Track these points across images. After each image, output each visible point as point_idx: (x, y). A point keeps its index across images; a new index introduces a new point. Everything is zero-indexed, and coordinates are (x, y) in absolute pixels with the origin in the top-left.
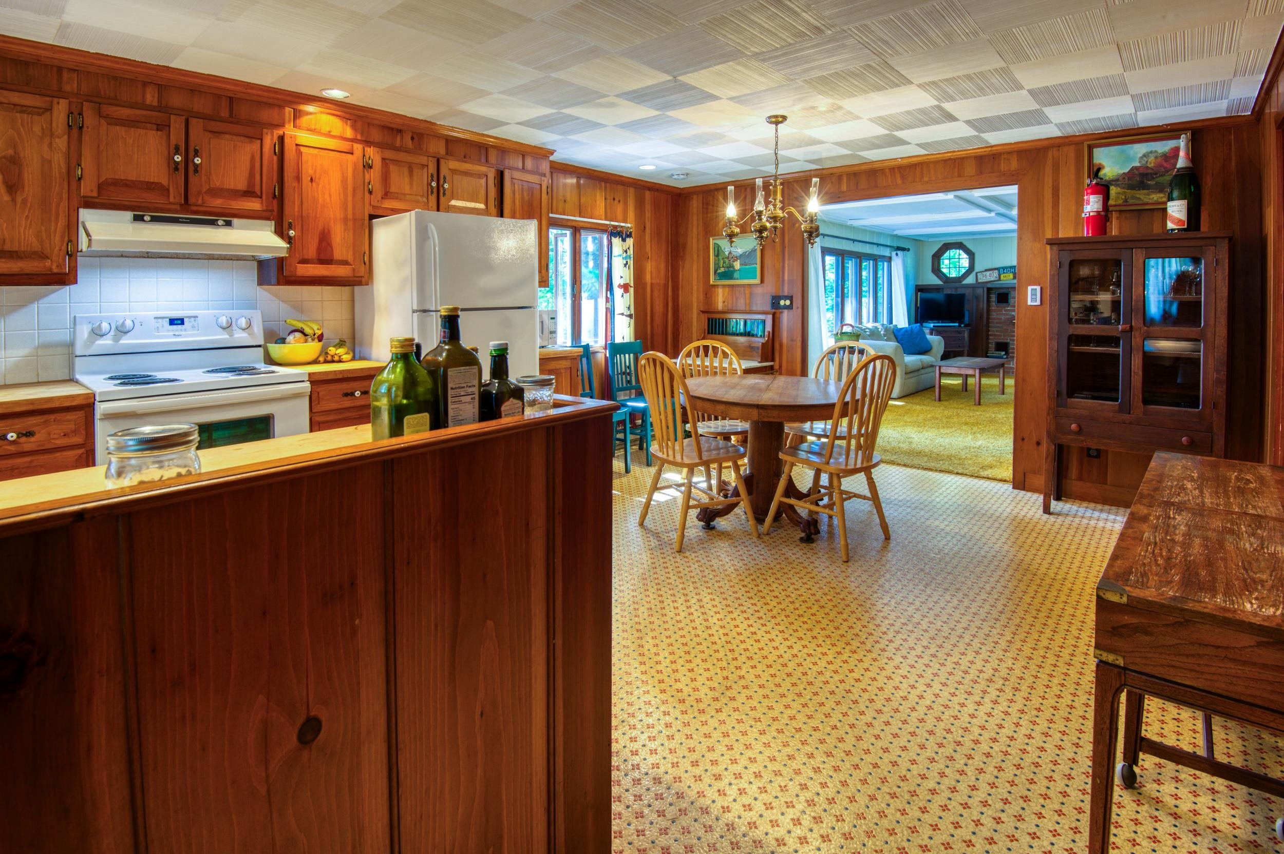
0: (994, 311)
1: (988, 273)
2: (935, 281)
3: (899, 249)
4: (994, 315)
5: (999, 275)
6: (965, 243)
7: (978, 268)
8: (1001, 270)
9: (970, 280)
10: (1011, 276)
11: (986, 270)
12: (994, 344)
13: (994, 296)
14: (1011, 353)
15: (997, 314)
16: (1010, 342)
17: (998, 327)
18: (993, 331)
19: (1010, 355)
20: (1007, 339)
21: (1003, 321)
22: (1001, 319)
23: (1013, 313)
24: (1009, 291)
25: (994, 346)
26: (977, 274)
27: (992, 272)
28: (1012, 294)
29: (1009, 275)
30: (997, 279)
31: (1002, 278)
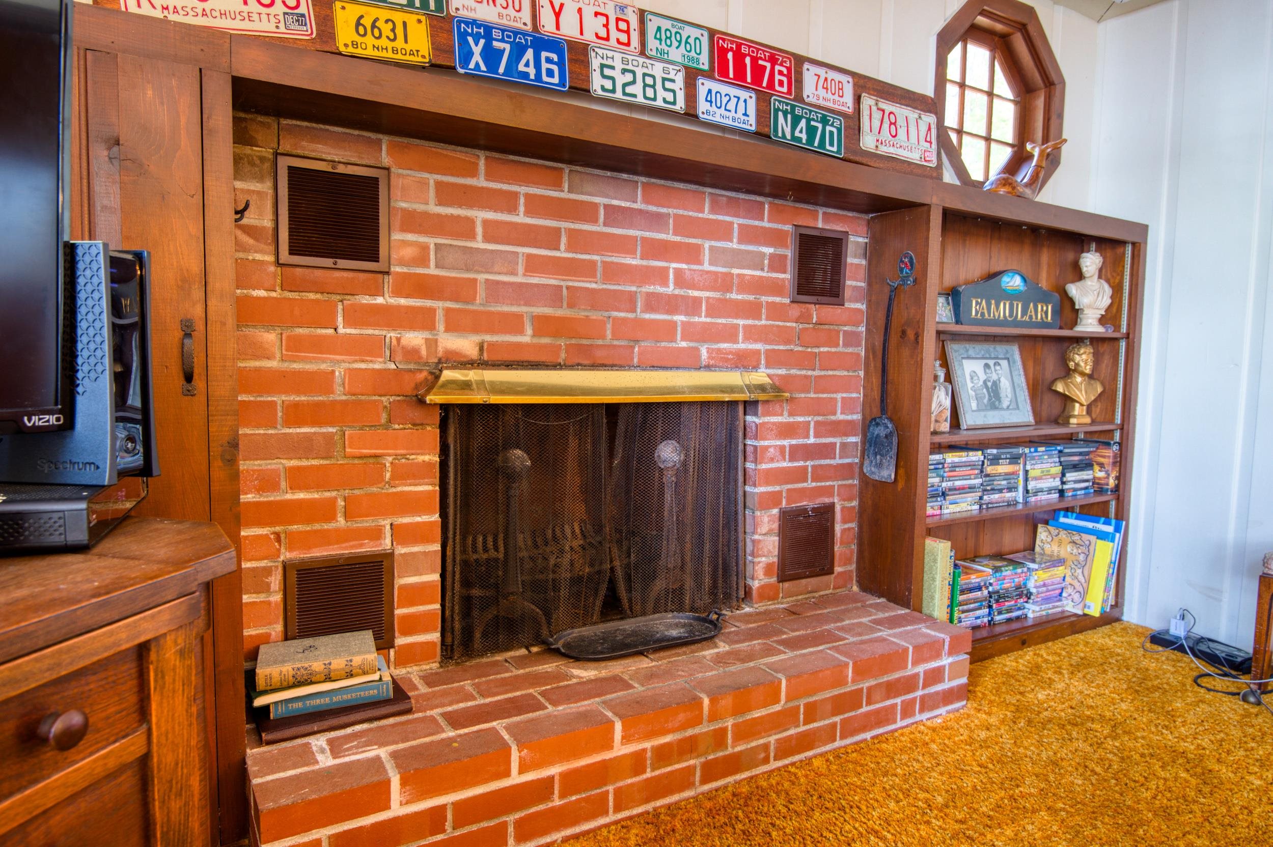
0: (269, 313)
5: (323, 8)
10: (421, 41)
12: (275, 581)
13: (266, 186)
14: (405, 633)
15: (295, 346)
16: (401, 550)
17: (304, 447)
18: (268, 483)
19: (400, 641)
20: (377, 534)
21: (339, 395)
22: (324, 381)
23: (414, 338)
24: (385, 159)
25: (277, 598)
28: (413, 192)
29: (397, 18)
30: (302, 33)
31: (346, 34)
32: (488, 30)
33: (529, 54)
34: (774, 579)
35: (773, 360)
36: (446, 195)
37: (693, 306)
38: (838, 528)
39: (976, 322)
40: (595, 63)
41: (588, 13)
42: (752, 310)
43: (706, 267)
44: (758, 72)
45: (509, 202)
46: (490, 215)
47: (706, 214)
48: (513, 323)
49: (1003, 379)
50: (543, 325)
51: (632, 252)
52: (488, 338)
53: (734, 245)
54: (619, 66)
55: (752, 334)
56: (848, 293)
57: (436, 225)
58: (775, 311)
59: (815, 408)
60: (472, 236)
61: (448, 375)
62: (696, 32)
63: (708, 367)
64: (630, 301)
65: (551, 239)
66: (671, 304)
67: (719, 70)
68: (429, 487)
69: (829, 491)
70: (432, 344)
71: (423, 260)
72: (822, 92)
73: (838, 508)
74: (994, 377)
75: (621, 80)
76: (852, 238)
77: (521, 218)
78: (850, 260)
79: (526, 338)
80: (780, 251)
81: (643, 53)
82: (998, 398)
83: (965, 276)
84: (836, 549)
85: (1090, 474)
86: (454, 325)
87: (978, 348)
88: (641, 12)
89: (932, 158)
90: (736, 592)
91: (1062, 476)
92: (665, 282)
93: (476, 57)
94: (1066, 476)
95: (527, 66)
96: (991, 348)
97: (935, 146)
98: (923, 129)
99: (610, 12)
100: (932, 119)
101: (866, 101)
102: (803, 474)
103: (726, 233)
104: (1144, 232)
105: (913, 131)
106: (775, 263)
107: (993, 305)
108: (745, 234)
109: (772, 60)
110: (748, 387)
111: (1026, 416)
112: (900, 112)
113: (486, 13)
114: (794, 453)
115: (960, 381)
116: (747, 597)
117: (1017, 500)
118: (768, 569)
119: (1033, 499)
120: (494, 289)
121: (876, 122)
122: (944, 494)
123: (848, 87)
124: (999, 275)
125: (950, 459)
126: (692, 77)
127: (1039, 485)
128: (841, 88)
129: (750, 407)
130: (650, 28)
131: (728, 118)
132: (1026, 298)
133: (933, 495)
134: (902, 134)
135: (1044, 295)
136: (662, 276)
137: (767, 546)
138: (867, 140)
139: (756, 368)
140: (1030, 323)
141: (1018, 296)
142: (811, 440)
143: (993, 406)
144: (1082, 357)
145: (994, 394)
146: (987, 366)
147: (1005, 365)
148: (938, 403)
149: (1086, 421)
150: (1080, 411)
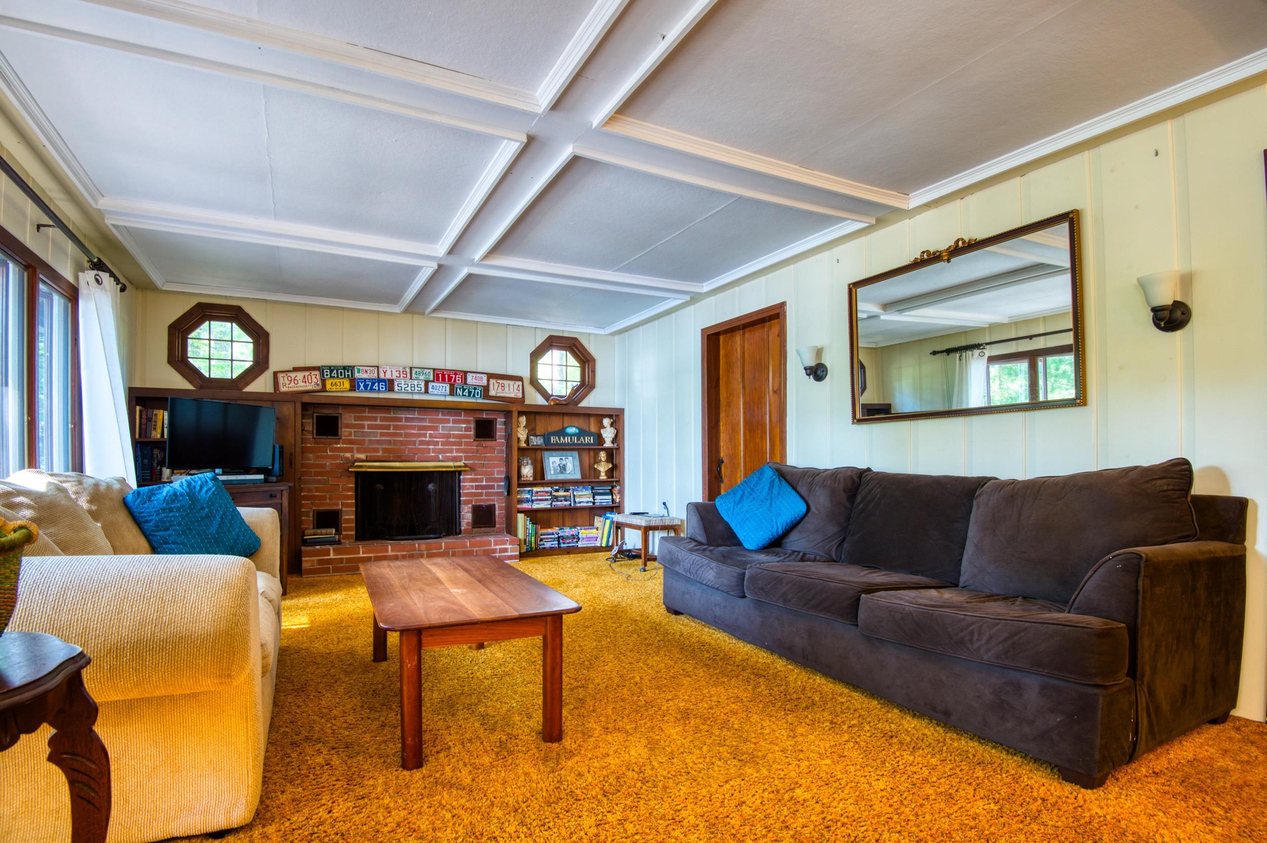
0: (311, 450)
1: (300, 375)
2: (176, 382)
3: (99, 266)
4: (311, 458)
5: (323, 382)
6: (248, 309)
7: (276, 362)
8: (327, 372)
9: (261, 385)
10: (347, 385)
11: (296, 369)
12: (311, 514)
13: (310, 421)
14: (345, 531)
15: (317, 457)
16: (344, 509)
17: (319, 482)
18: (310, 490)
19: (343, 533)
20: (338, 505)
21: (328, 469)
22: (324, 466)
23: (348, 455)
24: (341, 412)
25: (311, 519)
26: (275, 374)
27: (307, 373)
28: (348, 418)
29: (341, 381)
30: (318, 388)
31: (328, 387)
32: (365, 380)
33: (376, 384)
34: (470, 527)
35: (467, 458)
36: (356, 419)
37: (437, 443)
38: (497, 513)
39: (553, 444)
40: (396, 384)
41: (394, 371)
42: (460, 444)
43: (441, 432)
44: (450, 378)
45: (375, 419)
46: (369, 423)
47: (440, 417)
48: (377, 450)
49: (569, 464)
50: (385, 450)
51: (415, 429)
52: (369, 454)
53: (451, 425)
54: (403, 383)
55: (458, 451)
56: (497, 437)
57: (354, 426)
58: (467, 444)
59: (485, 474)
60: (364, 428)
61: (356, 464)
62: (429, 371)
63: (442, 461)
64: (414, 443)
65: (388, 427)
66: (428, 443)
67: (436, 379)
68: (351, 493)
69: (493, 500)
70: (353, 456)
71: (350, 435)
72: (474, 381)
73: (497, 506)
74: (564, 463)
75: (403, 387)
76: (498, 420)
77: (378, 423)
78: (498, 426)
79: (380, 454)
80: (469, 426)
81: (411, 379)
82: (565, 470)
83: (550, 429)
84: (497, 519)
85: (610, 497)
86: (359, 451)
87: (557, 453)
88: (411, 368)
89: (520, 396)
90: (458, 531)
91: (594, 497)
92: (426, 437)
93: (362, 387)
94: (596, 497)
95: (376, 387)
96: (564, 453)
97: (521, 391)
98: (516, 386)
99: (401, 370)
100: (520, 383)
101: (492, 381)
102: (481, 494)
103: (448, 421)
104: (622, 411)
105: (511, 387)
106: (467, 429)
107: (562, 438)
108: (454, 422)
109: (456, 374)
110: (455, 467)
111: (578, 476)
112: (506, 382)
113: (365, 376)
114: (477, 487)
115: (547, 464)
116: (460, 532)
117: (570, 505)
118: (468, 524)
119: (579, 505)
120: (371, 442)
121: (496, 387)
122: (532, 501)
123: (485, 378)
124: (564, 429)
125: (535, 489)
126: (427, 383)
127: (581, 500)
128: (482, 378)
129: (460, 473)
130: (414, 372)
131: (439, 392)
132: (578, 435)
133: (527, 501)
134: (507, 389)
135: (589, 434)
136: (425, 435)
137: (466, 515)
138: (492, 393)
139: (460, 461)
140: (582, 444)
141: (574, 435)
142: (484, 483)
143: (561, 473)
144: (603, 455)
145: (563, 468)
146: (561, 459)
147: (571, 458)
148: (527, 471)
149: (605, 478)
150: (603, 474)
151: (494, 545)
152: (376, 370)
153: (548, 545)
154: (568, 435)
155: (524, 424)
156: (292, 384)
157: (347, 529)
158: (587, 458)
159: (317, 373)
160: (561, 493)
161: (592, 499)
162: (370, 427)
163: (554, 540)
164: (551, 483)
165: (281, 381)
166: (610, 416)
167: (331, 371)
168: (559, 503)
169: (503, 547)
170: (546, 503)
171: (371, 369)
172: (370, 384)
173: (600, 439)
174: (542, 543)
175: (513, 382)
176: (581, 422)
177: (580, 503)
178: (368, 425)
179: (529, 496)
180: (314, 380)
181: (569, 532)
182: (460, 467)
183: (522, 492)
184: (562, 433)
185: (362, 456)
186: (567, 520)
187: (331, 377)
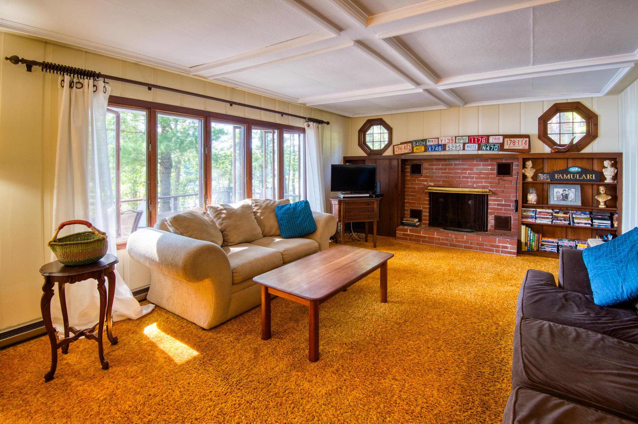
0: (409, 180)
1: (403, 146)
2: (361, 153)
3: (309, 120)
4: (409, 184)
5: (413, 148)
6: (385, 119)
7: (395, 141)
8: (414, 143)
9: (389, 152)
10: (423, 149)
11: (402, 143)
12: (409, 211)
13: (409, 167)
14: (424, 220)
15: (412, 184)
16: (423, 210)
17: (412, 196)
18: (409, 199)
19: (423, 221)
20: (420, 207)
21: (416, 190)
22: (415, 188)
23: (425, 183)
24: (422, 162)
25: (409, 213)
26: (394, 146)
27: (406, 145)
28: (425, 165)
29: (420, 147)
30: (410, 151)
31: (415, 150)
32: (431, 145)
33: (437, 147)
34: (493, 228)
35: (492, 187)
36: (430, 165)
37: (473, 178)
38: (512, 222)
39: (557, 180)
40: (447, 146)
41: (446, 139)
42: (488, 178)
43: (475, 171)
44: (478, 140)
45: (439, 165)
46: (436, 167)
47: (475, 162)
48: (439, 181)
49: (571, 194)
50: (444, 181)
51: (460, 170)
52: (435, 183)
53: (482, 167)
54: (451, 145)
55: (485, 182)
56: (513, 174)
57: (428, 169)
58: (492, 178)
59: (504, 197)
60: (433, 170)
61: (429, 188)
62: (466, 137)
63: (476, 188)
64: (459, 177)
65: (445, 169)
66: (467, 178)
67: (470, 141)
68: (427, 202)
69: (509, 214)
70: (428, 184)
71: (427, 173)
72: (494, 140)
73: (512, 218)
74: (567, 193)
75: (451, 147)
76: (514, 163)
77: (440, 167)
78: (514, 167)
79: (441, 183)
80: (493, 167)
81: (455, 143)
83: (555, 169)
84: (512, 226)
85: (609, 222)
86: (431, 182)
87: (561, 185)
88: (456, 137)
89: (527, 147)
90: (485, 229)
91: (592, 221)
92: (466, 174)
93: (430, 149)
94: (594, 221)
95: (437, 149)
96: (568, 186)
97: (528, 144)
98: (524, 142)
99: (450, 138)
100: (527, 139)
101: (506, 140)
102: (501, 209)
103: (480, 165)
104: (621, 155)
105: (520, 143)
106: (492, 169)
107: (565, 175)
108: (484, 165)
109: (482, 138)
110: (482, 192)
111: (579, 203)
112: (516, 140)
113: (432, 143)
114: (498, 205)
115: (551, 193)
116: (487, 231)
117: (570, 224)
118: (492, 226)
119: (577, 225)
120: (436, 177)
121: (509, 143)
122: (536, 218)
123: (501, 138)
124: (568, 168)
125: (538, 210)
126: (464, 144)
127: (580, 221)
128: (499, 139)
129: (487, 195)
130: (457, 139)
131: (472, 149)
132: (580, 174)
133: (532, 217)
134: (517, 144)
135: (592, 172)
136: (465, 173)
137: (491, 222)
138: (506, 147)
139: (487, 188)
140: (584, 180)
141: (577, 173)
142: (503, 203)
143: (563, 200)
144: (602, 189)
145: (566, 197)
146: (565, 190)
147: (573, 190)
148: (532, 198)
149: (604, 207)
150: (602, 204)
151: (498, 243)
152: (437, 140)
153: (548, 249)
154: (570, 173)
155: (531, 166)
156: (400, 151)
157: (425, 220)
158: (590, 190)
159: (410, 144)
160: (561, 215)
161: (590, 222)
162: (436, 169)
163: (554, 246)
164: (553, 207)
165: (395, 149)
166: (610, 159)
167: (416, 143)
168: (559, 221)
169: (504, 245)
170: (547, 220)
171: (435, 139)
172: (434, 148)
173: (601, 177)
174: (543, 247)
175: (522, 139)
176: (585, 164)
177: (578, 223)
178: (435, 168)
179: (533, 214)
180: (409, 148)
181: (568, 243)
182: (486, 192)
183: (528, 211)
184: (566, 171)
185: (432, 184)
186: (569, 234)
187: (416, 145)
